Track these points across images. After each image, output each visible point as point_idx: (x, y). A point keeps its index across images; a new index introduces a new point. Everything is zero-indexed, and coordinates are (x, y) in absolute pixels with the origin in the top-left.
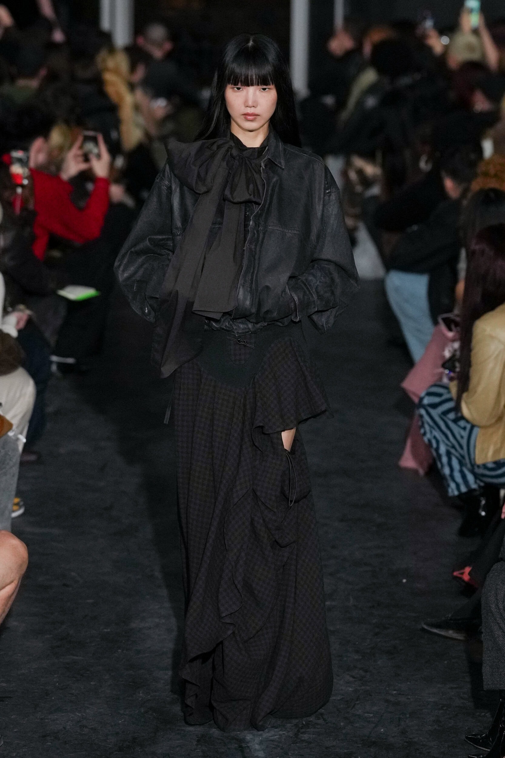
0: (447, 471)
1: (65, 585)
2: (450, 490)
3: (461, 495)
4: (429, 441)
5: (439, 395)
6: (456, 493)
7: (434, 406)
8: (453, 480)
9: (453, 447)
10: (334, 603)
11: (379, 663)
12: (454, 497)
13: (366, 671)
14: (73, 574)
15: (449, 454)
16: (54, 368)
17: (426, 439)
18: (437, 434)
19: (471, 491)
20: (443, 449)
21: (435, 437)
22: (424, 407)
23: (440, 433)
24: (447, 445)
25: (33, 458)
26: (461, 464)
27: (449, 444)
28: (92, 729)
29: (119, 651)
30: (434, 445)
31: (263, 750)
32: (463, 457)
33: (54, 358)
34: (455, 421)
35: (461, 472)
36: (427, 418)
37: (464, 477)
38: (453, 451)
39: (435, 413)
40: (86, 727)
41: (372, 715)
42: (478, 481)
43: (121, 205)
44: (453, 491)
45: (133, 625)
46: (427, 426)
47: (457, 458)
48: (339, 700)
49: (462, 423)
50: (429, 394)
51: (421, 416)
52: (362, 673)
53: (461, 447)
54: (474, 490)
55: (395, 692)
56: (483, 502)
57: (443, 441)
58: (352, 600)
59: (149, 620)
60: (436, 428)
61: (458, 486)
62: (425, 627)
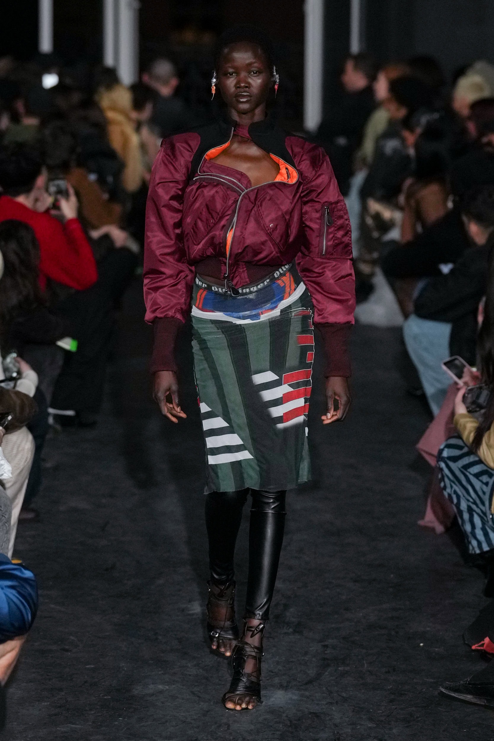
0: (468, 528)
1: (63, 650)
2: (471, 548)
3: (481, 553)
4: (450, 495)
5: (460, 448)
6: (478, 551)
7: (455, 459)
8: (475, 537)
9: (475, 503)
10: (347, 669)
11: (394, 731)
12: (476, 555)
14: (72, 638)
15: (470, 510)
16: (51, 420)
17: (446, 493)
18: (458, 488)
19: (493, 549)
20: (464, 506)
21: (455, 492)
22: (444, 460)
23: (460, 487)
24: (468, 500)
25: (30, 515)
26: (483, 521)
27: (471, 500)
29: (120, 719)
30: (455, 501)
32: (485, 514)
33: (51, 411)
34: (477, 476)
35: (484, 529)
36: (446, 471)
37: (486, 535)
38: (474, 507)
39: (455, 466)
43: (125, 250)
44: (473, 548)
45: (135, 692)
46: (446, 480)
47: (479, 515)
49: (485, 478)
50: (448, 446)
51: (441, 470)
53: (483, 503)
57: (464, 496)
58: (366, 665)
59: (152, 686)
60: (457, 483)
61: (479, 544)
62: (443, 690)
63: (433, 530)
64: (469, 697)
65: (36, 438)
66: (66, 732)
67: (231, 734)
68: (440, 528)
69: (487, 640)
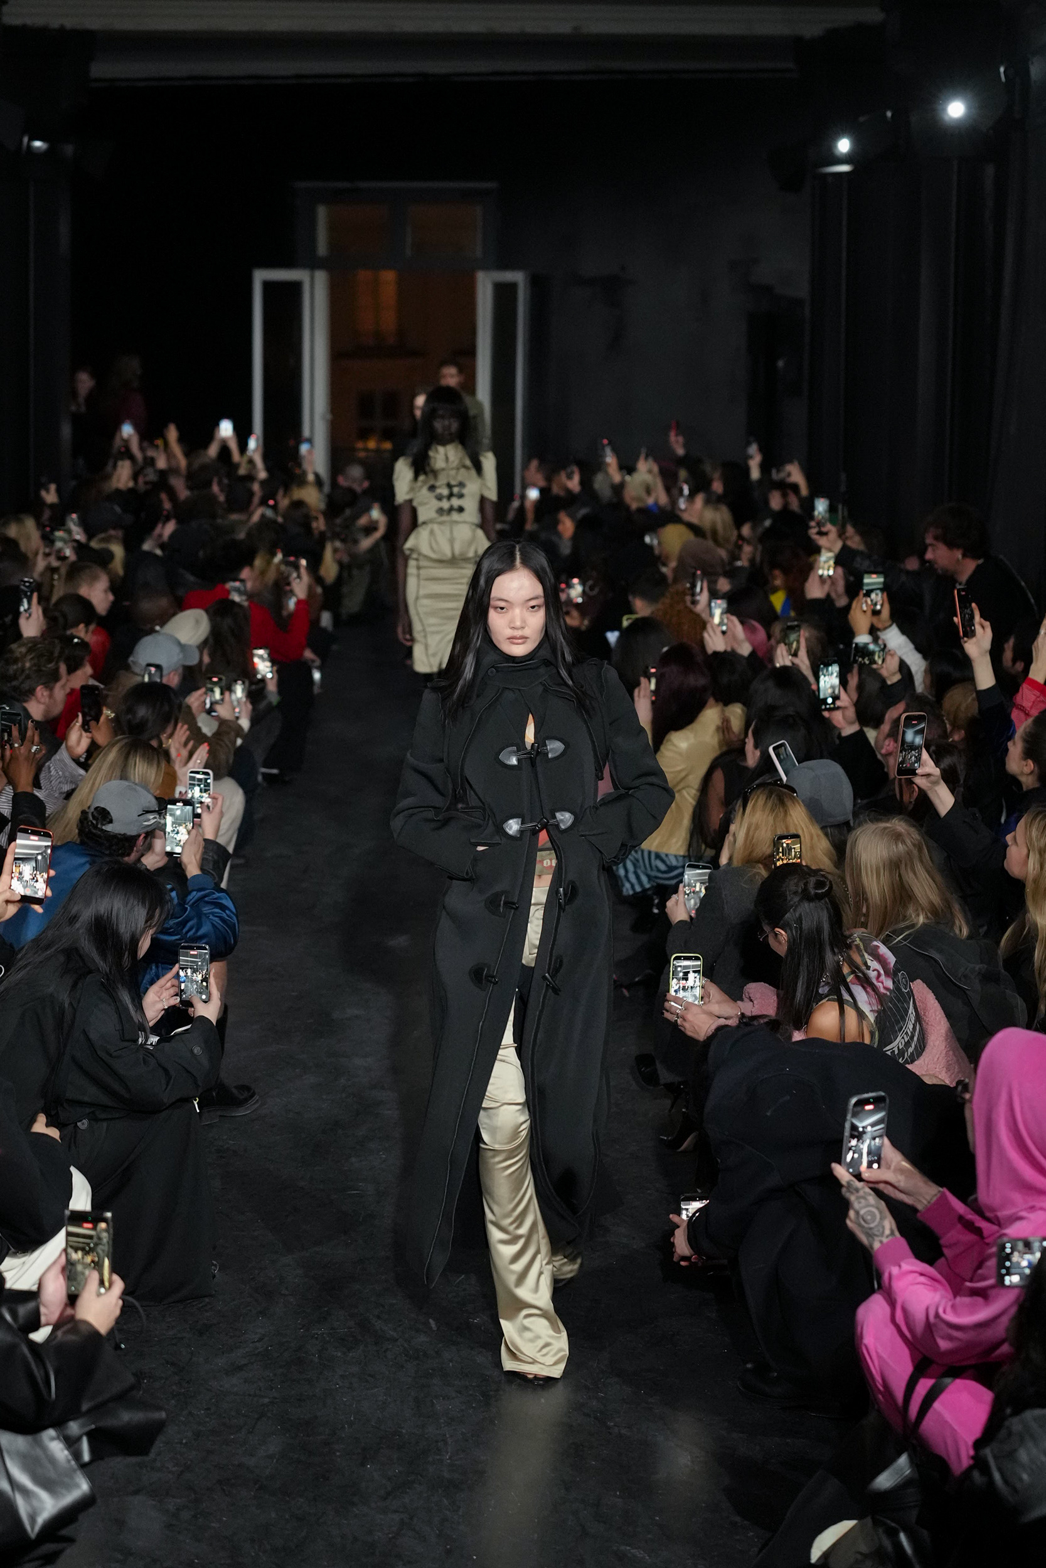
2: (624, 890)
3: (636, 893)
6: (631, 892)
8: (628, 880)
12: (630, 896)
16: (260, 778)
19: (645, 890)
26: (636, 866)
28: (297, 1113)
29: (322, 1040)
32: (637, 860)
35: (636, 873)
37: (638, 877)
40: (292, 1111)
42: (652, 883)
44: (627, 890)
45: (335, 1016)
47: (631, 861)
54: (648, 889)
56: (656, 901)
59: (348, 1011)
61: (633, 886)
65: (246, 793)
66: (274, 1052)
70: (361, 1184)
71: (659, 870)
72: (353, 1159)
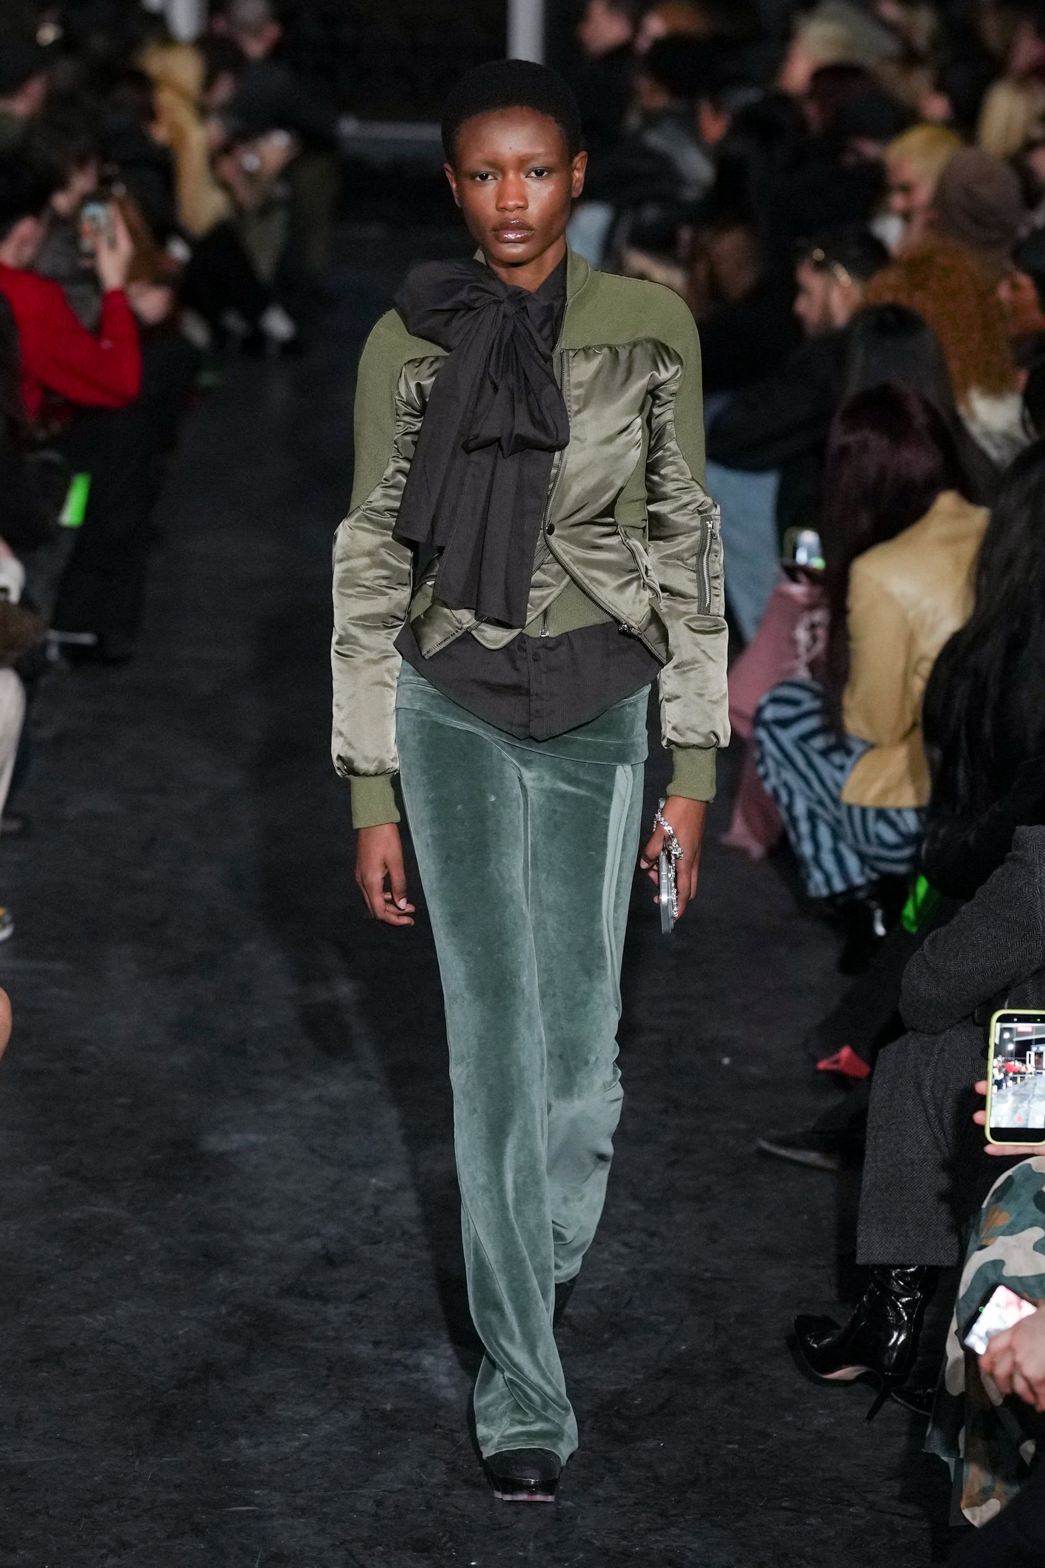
0: (807, 849)
1: (76, 1071)
2: (811, 886)
3: (833, 896)
4: (775, 791)
5: (795, 703)
6: (824, 892)
7: (784, 723)
8: (820, 867)
9: (821, 803)
11: (677, 1218)
12: (820, 900)
13: (652, 1235)
14: (91, 1049)
15: (812, 816)
16: (53, 653)
17: (768, 786)
18: (789, 776)
19: (852, 889)
20: (800, 808)
21: (786, 785)
22: (765, 725)
23: (795, 775)
24: (809, 799)
26: (836, 836)
27: (813, 796)
28: (126, 1346)
29: (180, 1196)
30: (784, 798)
31: (454, 1385)
32: (839, 822)
33: (54, 635)
34: (825, 753)
35: (835, 852)
36: (770, 746)
37: (840, 861)
39: (787, 736)
40: (116, 1342)
41: (662, 1319)
42: (867, 870)
44: (817, 886)
45: (207, 1147)
46: (770, 763)
47: (829, 825)
48: (601, 1290)
49: (837, 758)
50: (776, 700)
51: (760, 743)
52: (643, 1237)
53: (835, 803)
54: (859, 888)
55: (708, 1274)
57: (802, 793)
59: (236, 1137)
60: (788, 766)
61: (829, 879)
62: (765, 1145)
63: (744, 852)
64: (812, 1157)
66: (80, 1220)
67: (380, 1223)
68: (757, 850)
69: (845, 1052)
70: (257, 1492)
71: (882, 843)
72: (243, 1442)
